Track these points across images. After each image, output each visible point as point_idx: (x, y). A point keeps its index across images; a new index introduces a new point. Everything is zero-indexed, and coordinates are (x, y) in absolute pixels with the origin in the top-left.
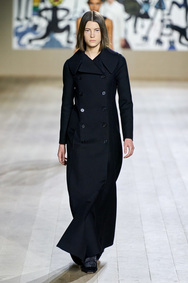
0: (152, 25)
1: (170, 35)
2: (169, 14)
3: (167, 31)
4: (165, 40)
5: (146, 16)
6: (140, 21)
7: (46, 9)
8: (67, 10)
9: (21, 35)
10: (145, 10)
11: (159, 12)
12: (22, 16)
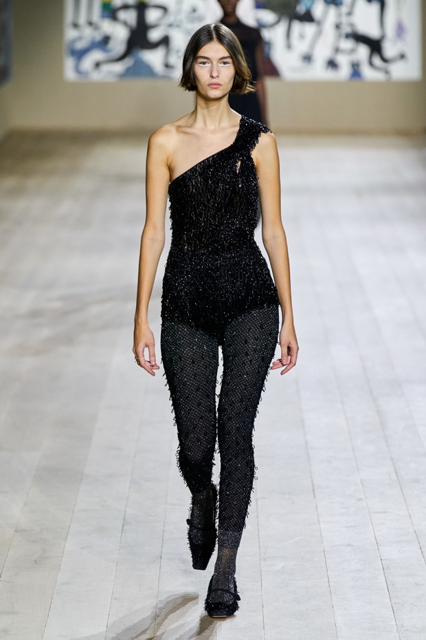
0: (319, 33)
1: (353, 51)
2: (350, 14)
3: (347, 44)
4: (344, 61)
5: (308, 17)
6: (297, 26)
7: (126, 7)
8: (164, 9)
9: (79, 55)
10: (307, 8)
11: (332, 11)
12: (82, 20)
